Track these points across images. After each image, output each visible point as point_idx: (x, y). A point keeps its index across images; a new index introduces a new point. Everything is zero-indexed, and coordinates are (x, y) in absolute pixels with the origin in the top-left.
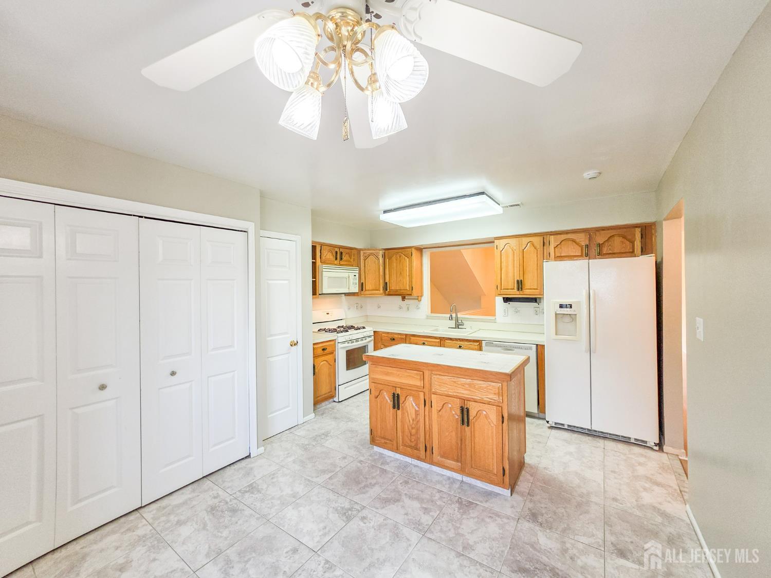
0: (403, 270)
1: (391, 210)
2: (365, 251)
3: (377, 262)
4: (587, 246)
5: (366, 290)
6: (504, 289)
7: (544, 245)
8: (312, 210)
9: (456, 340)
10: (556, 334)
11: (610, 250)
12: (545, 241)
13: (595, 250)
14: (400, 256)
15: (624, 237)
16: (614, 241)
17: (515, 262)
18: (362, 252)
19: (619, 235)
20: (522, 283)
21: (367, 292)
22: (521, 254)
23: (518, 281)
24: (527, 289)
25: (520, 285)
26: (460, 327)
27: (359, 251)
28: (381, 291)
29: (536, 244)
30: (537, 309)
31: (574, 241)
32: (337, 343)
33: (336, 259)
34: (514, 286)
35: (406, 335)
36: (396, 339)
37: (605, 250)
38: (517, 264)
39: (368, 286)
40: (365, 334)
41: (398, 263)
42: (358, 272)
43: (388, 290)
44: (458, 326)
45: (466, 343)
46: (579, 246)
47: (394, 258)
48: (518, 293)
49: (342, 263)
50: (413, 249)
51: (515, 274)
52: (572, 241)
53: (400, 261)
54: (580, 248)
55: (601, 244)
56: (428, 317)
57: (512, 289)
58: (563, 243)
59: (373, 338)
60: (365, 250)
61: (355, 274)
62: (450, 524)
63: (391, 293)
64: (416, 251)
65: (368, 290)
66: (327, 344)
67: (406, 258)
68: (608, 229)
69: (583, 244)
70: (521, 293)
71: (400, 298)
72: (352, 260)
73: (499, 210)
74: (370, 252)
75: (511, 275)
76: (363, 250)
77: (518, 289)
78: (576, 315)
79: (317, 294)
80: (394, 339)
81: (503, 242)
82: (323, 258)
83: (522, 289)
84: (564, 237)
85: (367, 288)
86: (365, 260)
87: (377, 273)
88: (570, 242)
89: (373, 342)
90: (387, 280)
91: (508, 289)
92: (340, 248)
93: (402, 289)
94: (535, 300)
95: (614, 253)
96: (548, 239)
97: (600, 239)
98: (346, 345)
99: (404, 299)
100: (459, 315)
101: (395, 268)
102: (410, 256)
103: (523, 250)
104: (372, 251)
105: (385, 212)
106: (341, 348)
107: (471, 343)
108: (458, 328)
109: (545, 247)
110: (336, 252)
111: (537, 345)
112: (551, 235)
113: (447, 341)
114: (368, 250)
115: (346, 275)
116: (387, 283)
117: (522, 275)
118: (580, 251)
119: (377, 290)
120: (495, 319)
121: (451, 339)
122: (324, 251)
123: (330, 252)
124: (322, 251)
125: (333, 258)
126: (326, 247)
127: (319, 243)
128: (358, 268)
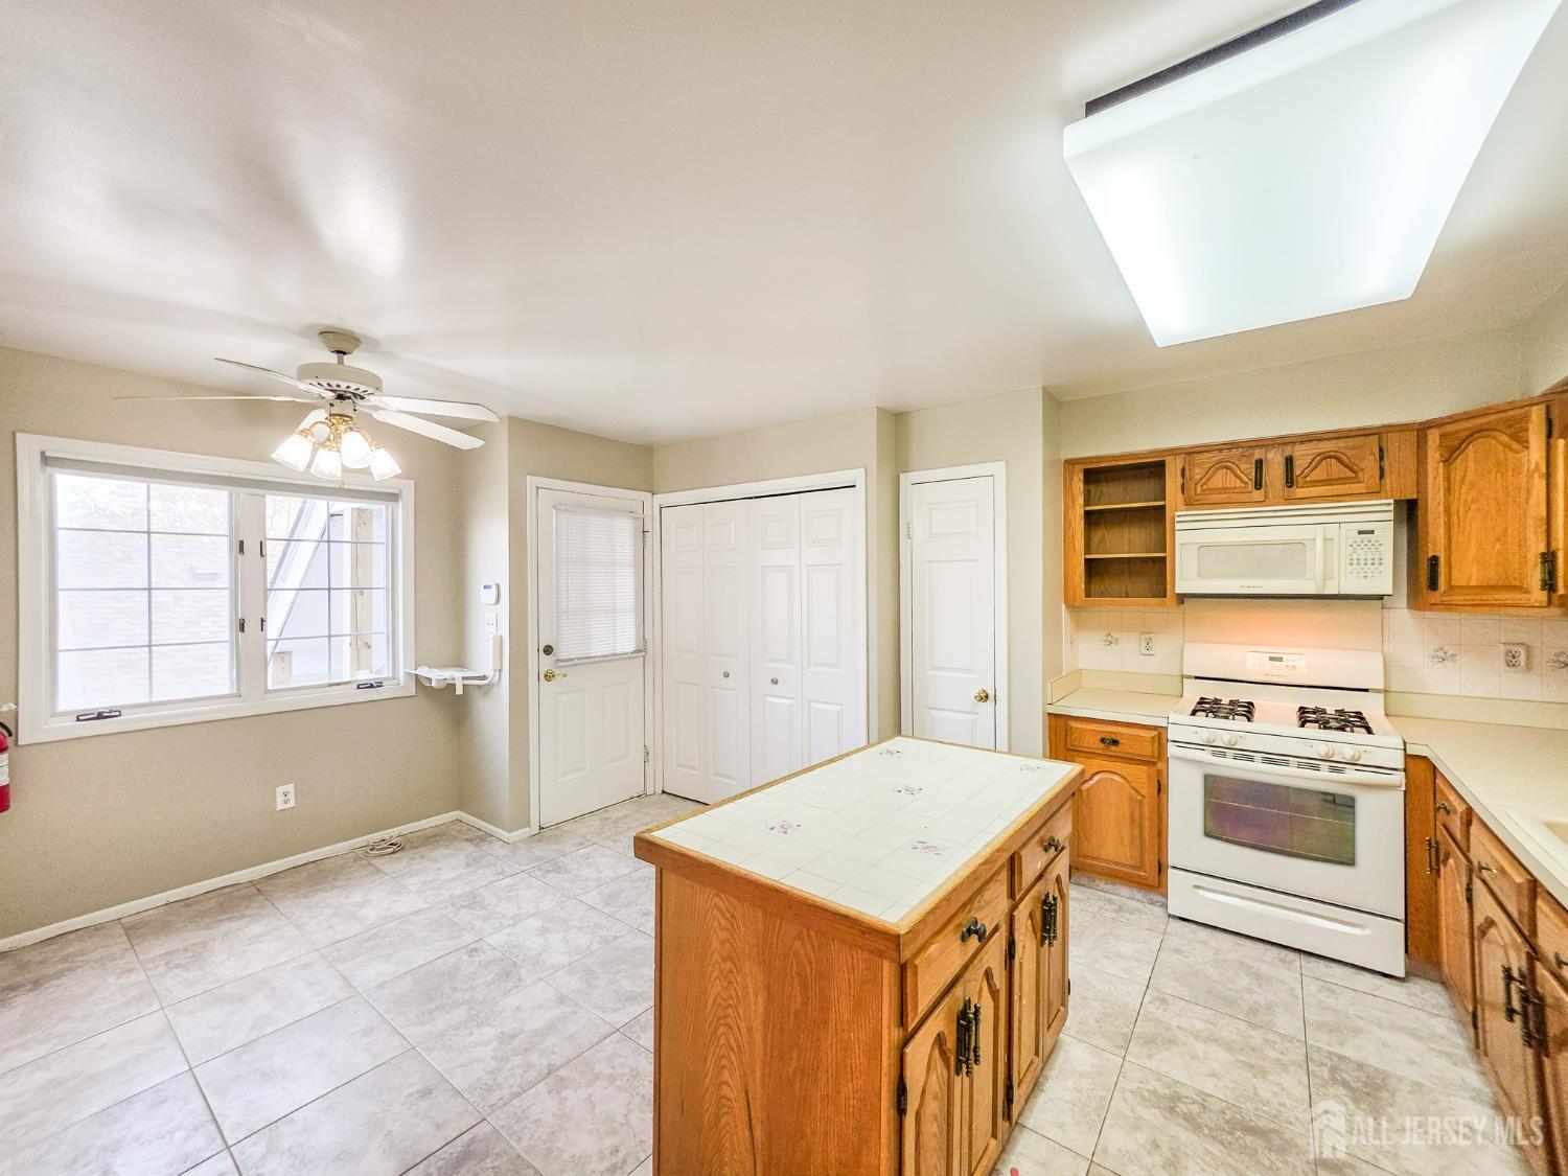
2: (1449, 428)
3: (1513, 464)
8: (1045, 388)
18: (1433, 437)
27: (1419, 431)
28: (1536, 594)
33: (1257, 485)
39: (1465, 571)
42: (1394, 515)
49: (1300, 492)
59: (1399, 778)
60: (1455, 420)
61: (1368, 527)
62: (627, 1071)
66: (1123, 730)
72: (1370, 473)
74: (1479, 430)
76: (1441, 425)
79: (1169, 593)
82: (1195, 490)
85: (1457, 579)
86: (1449, 461)
87: (1514, 512)
92: (1282, 446)
98: (1205, 756)
104: (1489, 419)
106: (1183, 760)
110: (1260, 462)
114: (1471, 416)
119: (1513, 589)
122: (1197, 470)
123: (1228, 468)
124: (1187, 472)
125: (1239, 484)
126: (1210, 455)
127: (1174, 452)
128: (1392, 501)
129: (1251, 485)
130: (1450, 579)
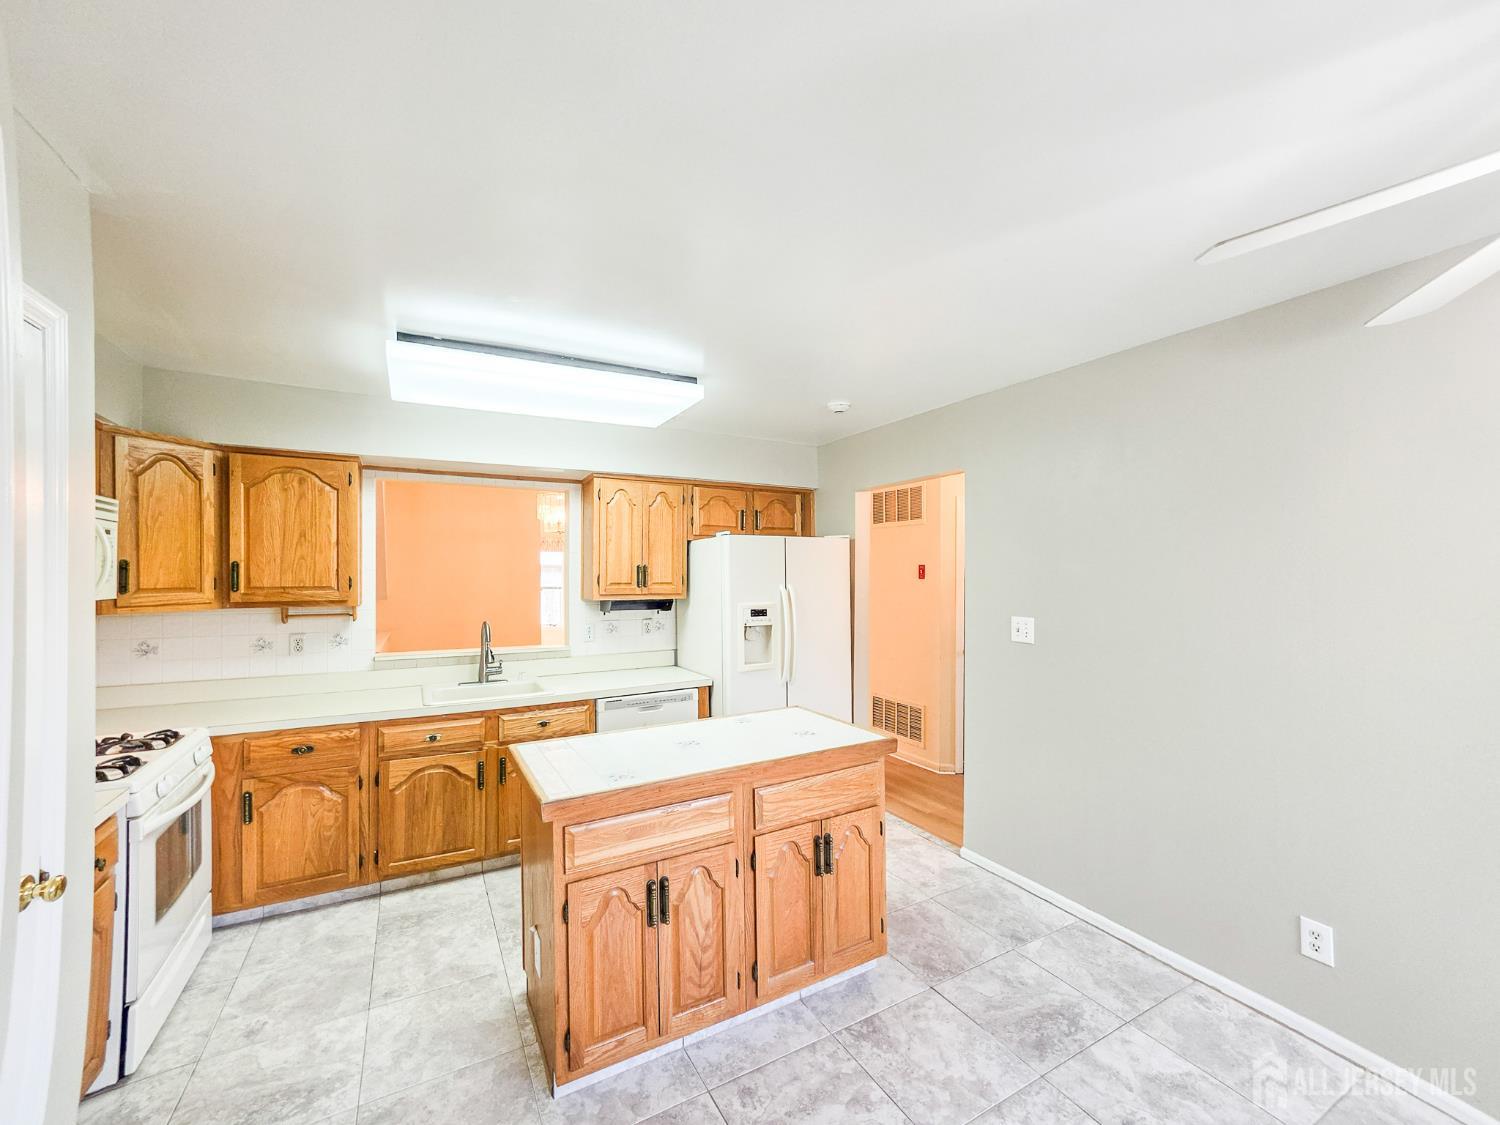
1: (432, 338)
2: (135, 442)
3: (188, 489)
4: (743, 513)
5: (138, 589)
6: (613, 585)
7: (684, 503)
9: (530, 709)
11: (768, 522)
13: (753, 520)
14: (301, 481)
15: (785, 506)
16: (773, 509)
17: (635, 528)
18: (121, 443)
19: (780, 502)
20: (645, 571)
21: (148, 598)
22: (645, 513)
23: (638, 568)
24: (655, 584)
25: (642, 573)
26: (491, 678)
27: (107, 435)
28: (209, 592)
29: (670, 499)
30: (648, 621)
31: (726, 502)
34: (632, 579)
35: (360, 727)
36: (316, 746)
37: (761, 523)
38: (637, 533)
39: (152, 573)
41: (294, 501)
43: (242, 589)
44: (489, 675)
45: (556, 711)
46: (734, 511)
47: (273, 485)
48: (638, 590)
50: (355, 465)
51: (634, 554)
52: (724, 501)
53: (302, 496)
54: (735, 514)
55: (760, 512)
56: (376, 665)
57: (628, 585)
58: (711, 503)
60: (139, 436)
61: (107, 526)
63: (256, 600)
65: (153, 590)
67: (327, 490)
68: (768, 491)
69: (738, 508)
70: (645, 590)
71: (268, 613)
74: (161, 448)
75: (625, 555)
76: (127, 434)
77: (639, 584)
78: (771, 626)
80: (307, 748)
81: (612, 485)
83: (645, 583)
84: (712, 493)
85: (145, 582)
86: (136, 474)
87: (191, 528)
88: (721, 503)
90: (238, 553)
91: (620, 585)
93: (307, 584)
94: (664, 605)
95: (773, 528)
96: (691, 492)
97: (758, 504)
99: (282, 616)
101: (275, 517)
102: (343, 487)
103: (649, 507)
104: (169, 446)
105: (403, 336)
107: (568, 710)
108: (487, 681)
109: (685, 506)
111: (698, 688)
112: (696, 485)
113: (505, 718)
114: (154, 438)
116: (236, 566)
117: (645, 556)
118: (734, 520)
119: (192, 589)
121: (515, 711)
130: (139, 584)
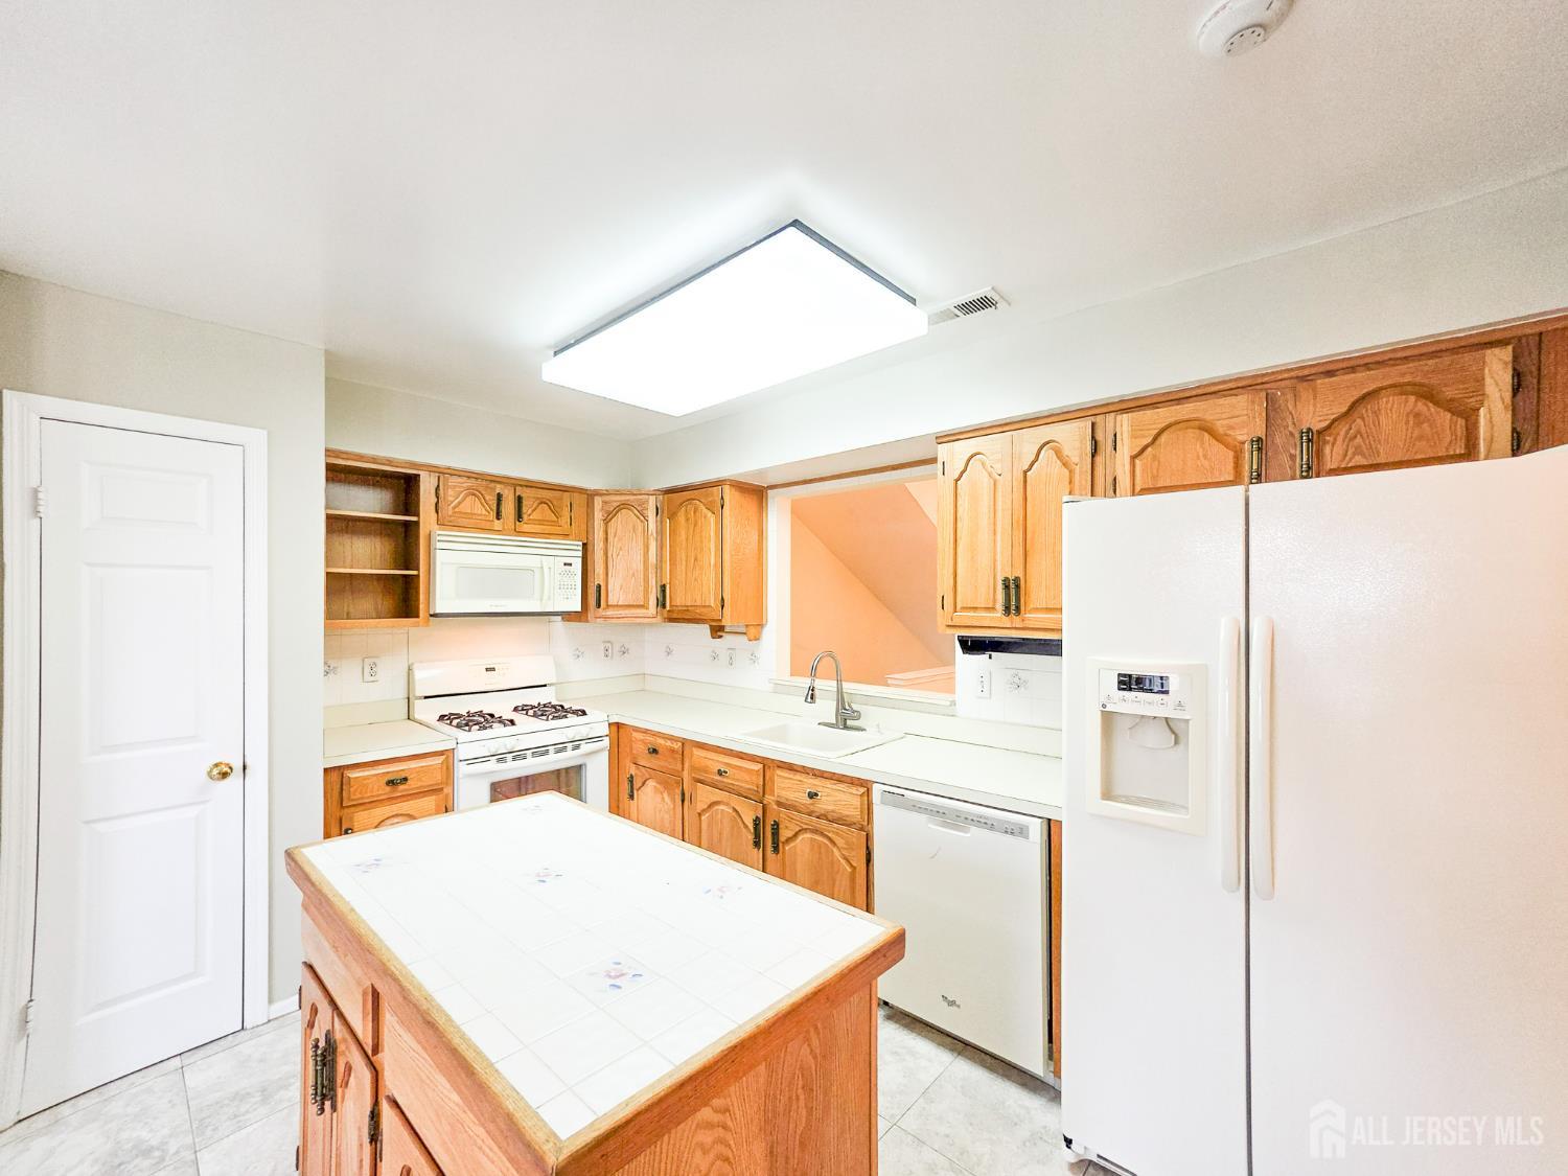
0: (702, 549)
2: (607, 498)
3: (640, 529)
4: (1259, 444)
5: (608, 606)
6: (964, 609)
7: (1094, 453)
8: (327, 352)
9: (805, 770)
10: (1107, 795)
11: (1358, 451)
12: (1099, 437)
13: (1293, 457)
14: (695, 511)
15: (1428, 395)
16: (1376, 413)
17: (999, 514)
18: (598, 501)
19: (1400, 389)
20: (1018, 587)
21: (610, 613)
22: (1018, 485)
23: (1006, 582)
24: (1037, 610)
25: (1013, 594)
26: (849, 723)
27: (590, 496)
28: (651, 610)
29: (1066, 451)
31: (1207, 429)
32: (456, 761)
33: (498, 516)
34: (995, 601)
35: (684, 742)
36: (660, 751)
37: (1332, 455)
38: (1003, 521)
39: (616, 595)
40: (584, 732)
41: (691, 528)
42: (580, 554)
43: (668, 607)
44: (845, 718)
45: (830, 783)
46: (1227, 446)
47: (681, 517)
48: (1006, 621)
49: (525, 527)
50: (726, 488)
51: (999, 557)
52: (1201, 428)
53: (695, 523)
54: (1231, 454)
55: (1319, 432)
56: (777, 689)
57: (987, 609)
58: (1163, 438)
59: (606, 742)
60: (608, 493)
61: (568, 560)
63: (675, 616)
64: (737, 494)
65: (614, 606)
66: (413, 764)
67: (710, 514)
68: (1353, 369)
69: (1243, 435)
70: (1017, 621)
71: (705, 629)
72: (565, 520)
73: (913, 323)
74: (623, 503)
75: (984, 560)
76: (601, 495)
77: (1007, 610)
78: (1187, 721)
79: (422, 613)
80: (655, 751)
81: (963, 448)
82: (447, 510)
83: (1019, 609)
84: (1165, 415)
85: (612, 600)
86: (607, 521)
88: (1192, 434)
89: (606, 754)
90: (666, 579)
91: (975, 609)
92: (515, 486)
93: (698, 603)
96: (1110, 426)
97: (1313, 413)
98: (492, 765)
99: (717, 630)
100: (847, 687)
101: (684, 543)
102: (719, 508)
103: (1025, 472)
104: (628, 497)
105: (557, 352)
106: (470, 776)
107: (842, 786)
108: (846, 727)
109: (1099, 459)
110: (499, 497)
111: (1049, 820)
112: (1120, 411)
113: (779, 772)
114: (618, 493)
115: (534, 562)
116: (665, 586)
117: (1017, 564)
118: (1230, 466)
119: (641, 607)
120: (953, 703)
121: (791, 767)
122: (450, 492)
123: (474, 494)
124: (441, 492)
125: (484, 512)
126: (460, 480)
127: (431, 469)
128: (581, 543)
129: (493, 514)
130: (607, 601)
